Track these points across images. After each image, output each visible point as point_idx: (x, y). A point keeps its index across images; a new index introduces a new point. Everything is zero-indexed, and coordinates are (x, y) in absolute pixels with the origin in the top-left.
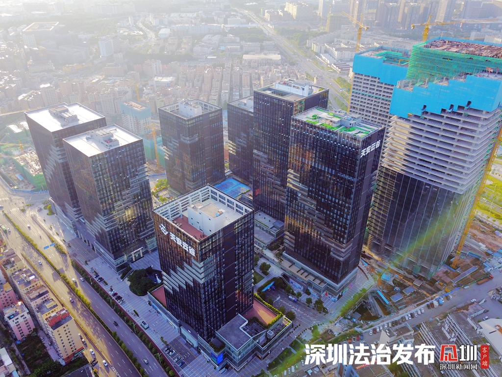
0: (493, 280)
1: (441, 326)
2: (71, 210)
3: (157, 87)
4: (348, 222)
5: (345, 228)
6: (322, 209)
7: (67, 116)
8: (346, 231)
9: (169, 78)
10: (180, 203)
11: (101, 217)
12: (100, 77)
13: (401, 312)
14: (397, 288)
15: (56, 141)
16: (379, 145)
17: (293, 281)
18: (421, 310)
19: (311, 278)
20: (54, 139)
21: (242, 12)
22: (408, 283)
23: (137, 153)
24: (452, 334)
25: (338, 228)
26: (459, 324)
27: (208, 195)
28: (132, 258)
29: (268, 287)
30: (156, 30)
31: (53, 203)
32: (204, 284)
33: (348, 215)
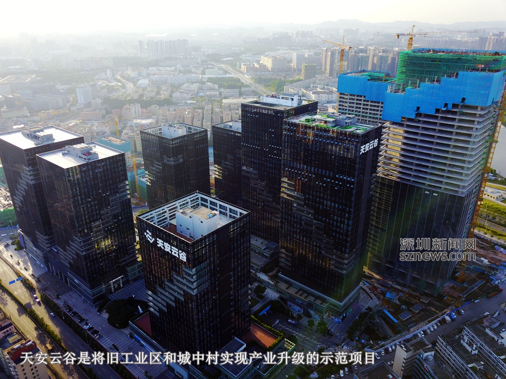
0: (503, 292)
1: (460, 338)
2: (42, 238)
3: (136, 127)
4: (350, 228)
5: (347, 236)
6: (320, 217)
7: (42, 135)
8: (349, 239)
9: (148, 120)
10: (167, 210)
11: (77, 239)
12: (77, 121)
13: (412, 330)
14: (404, 307)
15: (28, 160)
16: (377, 144)
17: (291, 304)
18: (433, 326)
19: (311, 299)
20: (25, 158)
21: (219, 66)
22: (413, 301)
23: (118, 167)
24: (473, 347)
25: (339, 237)
26: (478, 336)
27: (197, 203)
28: (111, 288)
29: (264, 312)
30: (134, 81)
31: (22, 235)
32: (196, 295)
33: (349, 219)
